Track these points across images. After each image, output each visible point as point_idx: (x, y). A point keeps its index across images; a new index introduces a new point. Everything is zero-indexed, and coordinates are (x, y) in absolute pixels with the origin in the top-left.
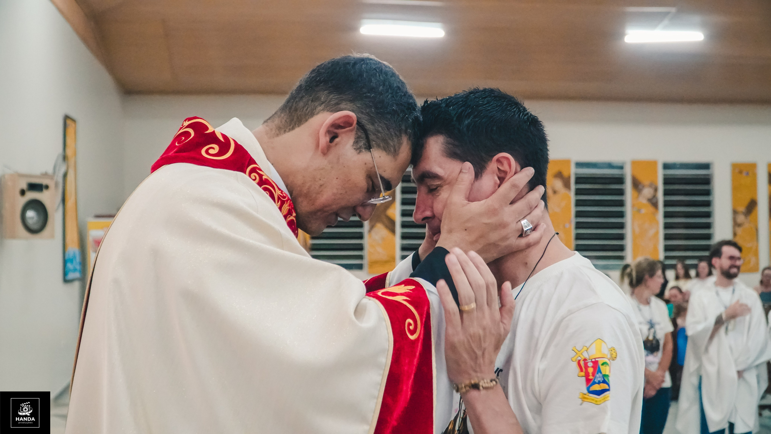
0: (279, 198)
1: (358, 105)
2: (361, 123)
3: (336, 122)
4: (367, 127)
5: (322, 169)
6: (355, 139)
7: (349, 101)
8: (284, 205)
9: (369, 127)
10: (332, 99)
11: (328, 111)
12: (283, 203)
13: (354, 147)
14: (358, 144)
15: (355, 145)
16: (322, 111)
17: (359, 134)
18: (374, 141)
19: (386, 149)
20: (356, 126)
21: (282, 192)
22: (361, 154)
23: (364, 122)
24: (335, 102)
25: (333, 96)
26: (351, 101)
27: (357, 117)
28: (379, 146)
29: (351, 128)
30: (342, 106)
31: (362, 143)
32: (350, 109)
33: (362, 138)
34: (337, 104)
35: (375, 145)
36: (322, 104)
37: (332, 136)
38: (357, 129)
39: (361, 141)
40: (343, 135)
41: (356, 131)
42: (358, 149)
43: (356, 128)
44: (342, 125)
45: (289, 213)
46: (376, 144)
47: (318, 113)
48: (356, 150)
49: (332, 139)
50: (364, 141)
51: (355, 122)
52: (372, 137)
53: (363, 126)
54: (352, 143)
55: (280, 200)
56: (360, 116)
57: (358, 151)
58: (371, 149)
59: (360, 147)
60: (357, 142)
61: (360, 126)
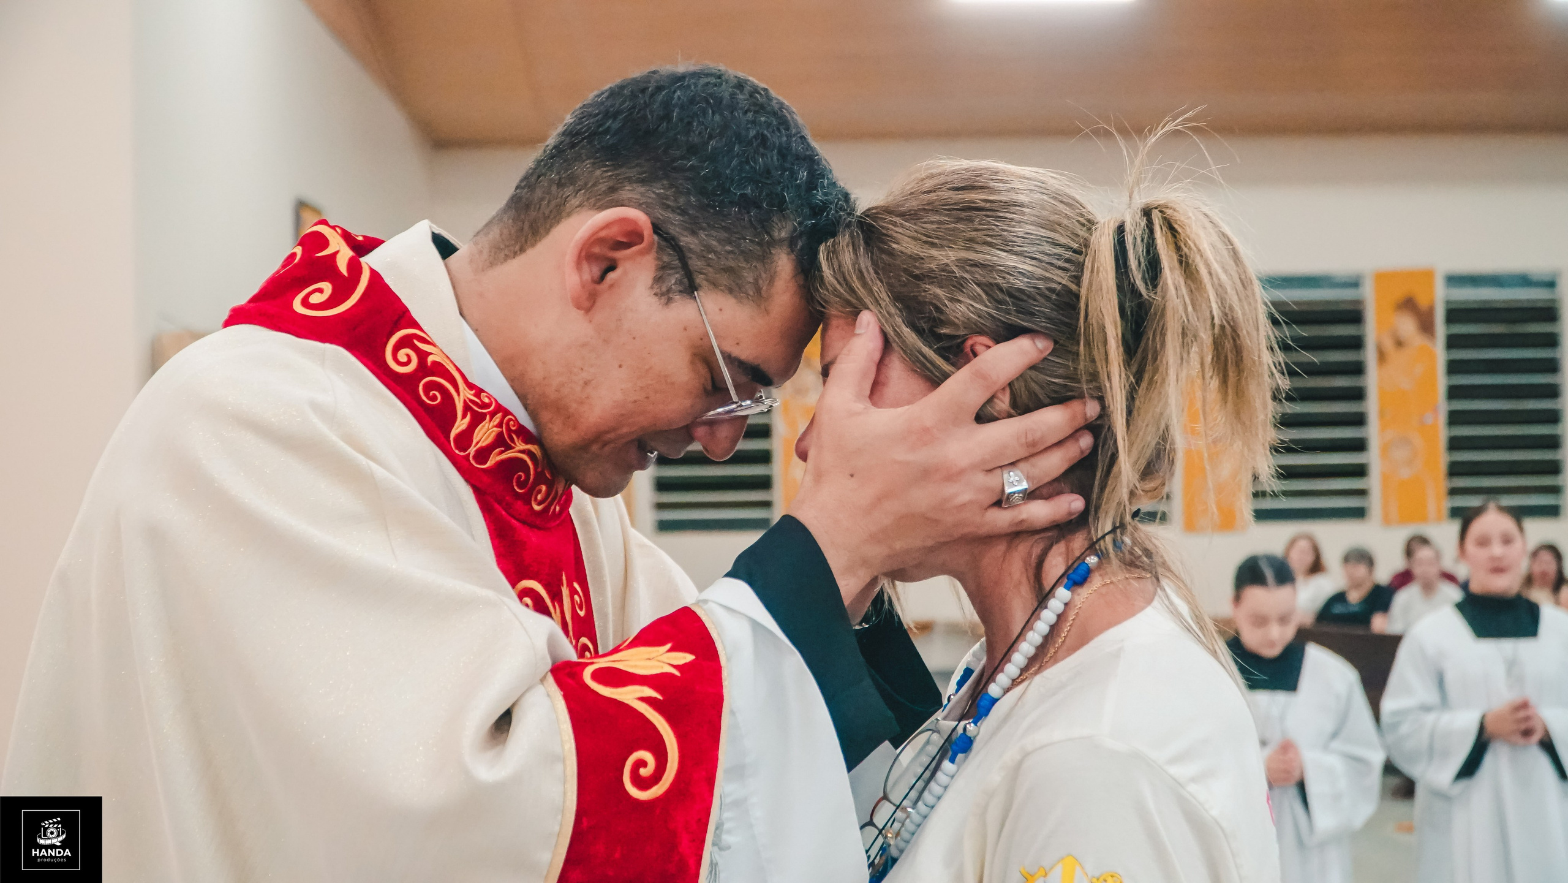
0: (466, 408)
1: (656, 192)
2: (667, 234)
4: (683, 242)
5: (583, 345)
6: (656, 270)
7: (639, 182)
9: (687, 240)
10: (600, 178)
11: (591, 206)
12: (477, 419)
13: (655, 291)
14: (663, 282)
15: (656, 287)
16: (578, 209)
17: (665, 258)
18: (701, 273)
19: (734, 289)
20: (656, 237)
21: (475, 392)
22: (673, 305)
23: (675, 224)
25: (603, 171)
27: (653, 218)
28: (715, 285)
29: (641, 246)
30: (623, 194)
31: (672, 281)
32: (636, 204)
33: (672, 268)
34: (609, 191)
35: (705, 283)
36: (580, 191)
37: (600, 267)
38: (659, 248)
39: (669, 275)
40: (628, 264)
41: (657, 253)
42: (662, 294)
43: (653, 244)
44: (624, 240)
46: (707, 280)
47: (569, 215)
48: (660, 298)
49: (601, 275)
50: (678, 276)
51: (648, 232)
52: (695, 263)
53: (673, 238)
54: (650, 282)
55: (469, 413)
56: (661, 217)
57: (664, 299)
58: (695, 293)
59: (669, 291)
60: (661, 277)
61: (665, 239)
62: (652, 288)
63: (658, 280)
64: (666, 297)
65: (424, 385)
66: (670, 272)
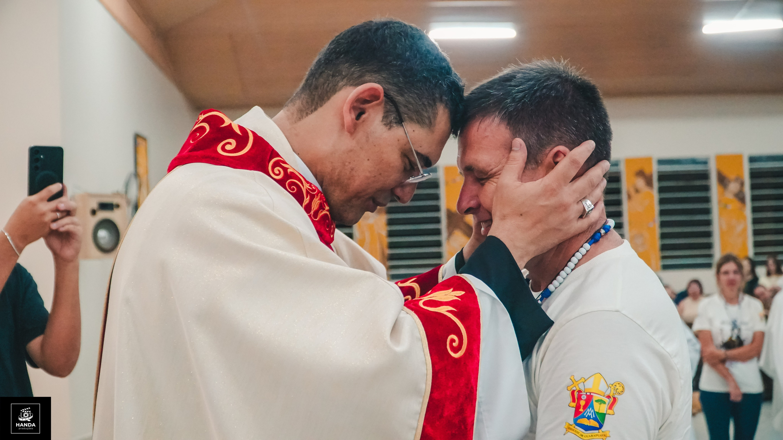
0: (307, 193)
1: (383, 76)
2: (389, 96)
3: (361, 96)
4: (396, 99)
5: (351, 151)
6: (384, 113)
7: (374, 72)
8: (314, 199)
9: (399, 99)
10: (354, 72)
11: (351, 85)
12: (312, 197)
13: (384, 123)
14: (388, 118)
15: (384, 120)
16: (345, 86)
17: (388, 107)
18: (406, 114)
19: (420, 121)
20: (384, 98)
21: (311, 184)
22: (393, 129)
23: (392, 93)
24: (359, 74)
25: (356, 68)
26: (375, 72)
27: (384, 89)
28: (411, 119)
29: (378, 102)
30: (367, 78)
31: (392, 117)
32: (376, 81)
33: (392, 112)
34: (360, 76)
36: (344, 78)
37: (357, 112)
38: (386, 102)
39: (391, 115)
40: (370, 110)
41: (384, 105)
43: (384, 100)
44: (368, 99)
45: (321, 207)
46: (408, 117)
47: (340, 89)
48: (386, 126)
49: (358, 117)
50: (394, 115)
51: (382, 95)
52: (402, 109)
53: (392, 98)
54: (381, 119)
55: (309, 195)
56: (387, 88)
57: (388, 127)
58: (403, 123)
59: (391, 122)
60: (386, 116)
61: (388, 98)
62: (382, 121)
63: (385, 117)
64: (389, 125)
65: (288, 184)
66: (390, 113)
